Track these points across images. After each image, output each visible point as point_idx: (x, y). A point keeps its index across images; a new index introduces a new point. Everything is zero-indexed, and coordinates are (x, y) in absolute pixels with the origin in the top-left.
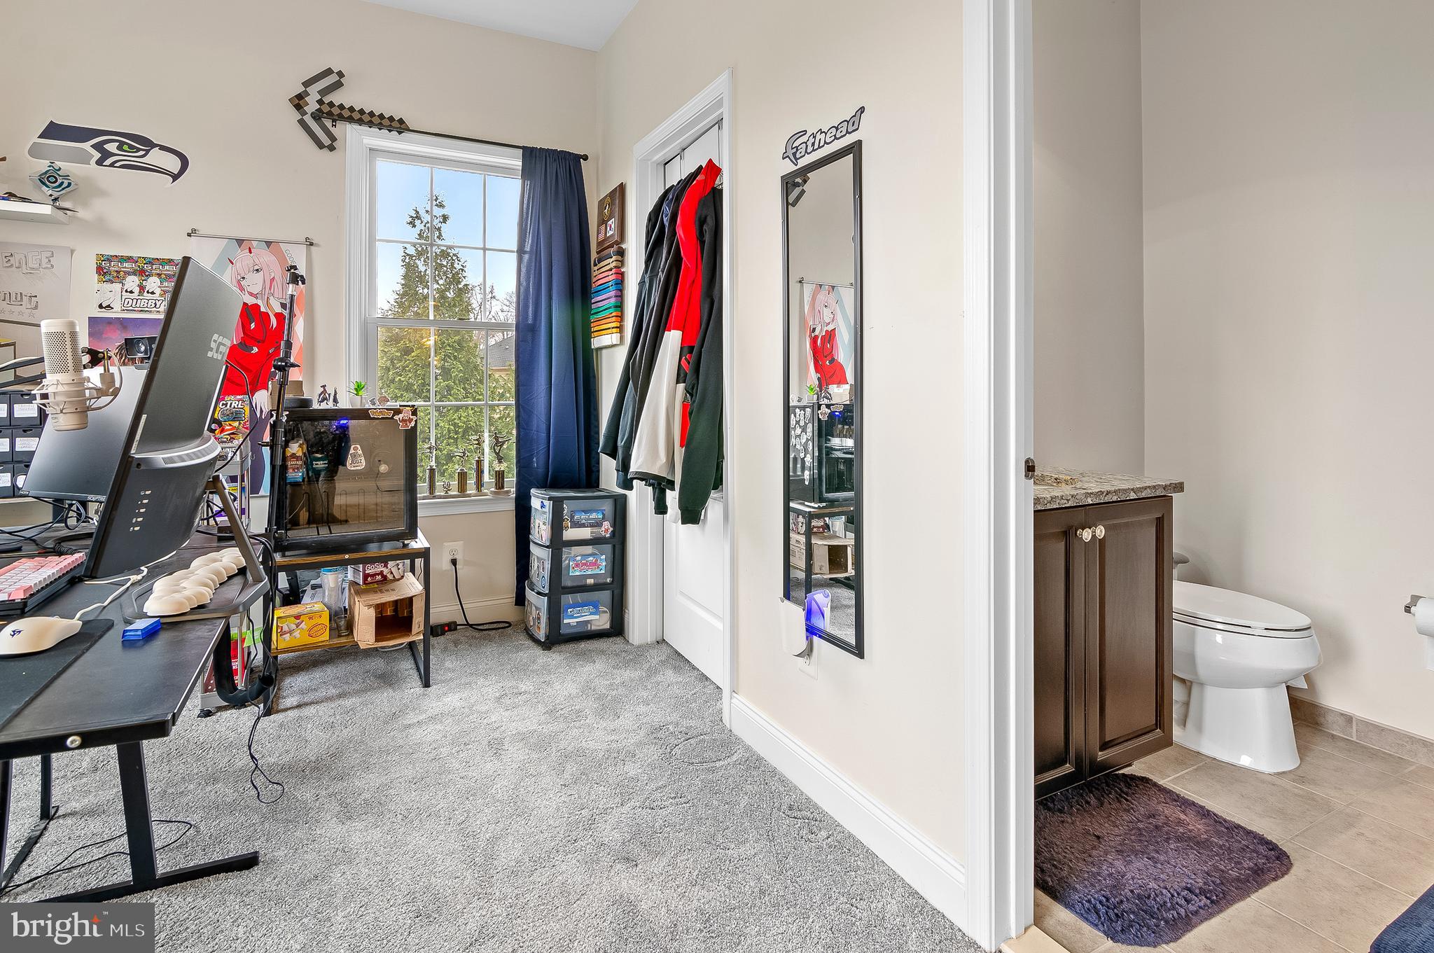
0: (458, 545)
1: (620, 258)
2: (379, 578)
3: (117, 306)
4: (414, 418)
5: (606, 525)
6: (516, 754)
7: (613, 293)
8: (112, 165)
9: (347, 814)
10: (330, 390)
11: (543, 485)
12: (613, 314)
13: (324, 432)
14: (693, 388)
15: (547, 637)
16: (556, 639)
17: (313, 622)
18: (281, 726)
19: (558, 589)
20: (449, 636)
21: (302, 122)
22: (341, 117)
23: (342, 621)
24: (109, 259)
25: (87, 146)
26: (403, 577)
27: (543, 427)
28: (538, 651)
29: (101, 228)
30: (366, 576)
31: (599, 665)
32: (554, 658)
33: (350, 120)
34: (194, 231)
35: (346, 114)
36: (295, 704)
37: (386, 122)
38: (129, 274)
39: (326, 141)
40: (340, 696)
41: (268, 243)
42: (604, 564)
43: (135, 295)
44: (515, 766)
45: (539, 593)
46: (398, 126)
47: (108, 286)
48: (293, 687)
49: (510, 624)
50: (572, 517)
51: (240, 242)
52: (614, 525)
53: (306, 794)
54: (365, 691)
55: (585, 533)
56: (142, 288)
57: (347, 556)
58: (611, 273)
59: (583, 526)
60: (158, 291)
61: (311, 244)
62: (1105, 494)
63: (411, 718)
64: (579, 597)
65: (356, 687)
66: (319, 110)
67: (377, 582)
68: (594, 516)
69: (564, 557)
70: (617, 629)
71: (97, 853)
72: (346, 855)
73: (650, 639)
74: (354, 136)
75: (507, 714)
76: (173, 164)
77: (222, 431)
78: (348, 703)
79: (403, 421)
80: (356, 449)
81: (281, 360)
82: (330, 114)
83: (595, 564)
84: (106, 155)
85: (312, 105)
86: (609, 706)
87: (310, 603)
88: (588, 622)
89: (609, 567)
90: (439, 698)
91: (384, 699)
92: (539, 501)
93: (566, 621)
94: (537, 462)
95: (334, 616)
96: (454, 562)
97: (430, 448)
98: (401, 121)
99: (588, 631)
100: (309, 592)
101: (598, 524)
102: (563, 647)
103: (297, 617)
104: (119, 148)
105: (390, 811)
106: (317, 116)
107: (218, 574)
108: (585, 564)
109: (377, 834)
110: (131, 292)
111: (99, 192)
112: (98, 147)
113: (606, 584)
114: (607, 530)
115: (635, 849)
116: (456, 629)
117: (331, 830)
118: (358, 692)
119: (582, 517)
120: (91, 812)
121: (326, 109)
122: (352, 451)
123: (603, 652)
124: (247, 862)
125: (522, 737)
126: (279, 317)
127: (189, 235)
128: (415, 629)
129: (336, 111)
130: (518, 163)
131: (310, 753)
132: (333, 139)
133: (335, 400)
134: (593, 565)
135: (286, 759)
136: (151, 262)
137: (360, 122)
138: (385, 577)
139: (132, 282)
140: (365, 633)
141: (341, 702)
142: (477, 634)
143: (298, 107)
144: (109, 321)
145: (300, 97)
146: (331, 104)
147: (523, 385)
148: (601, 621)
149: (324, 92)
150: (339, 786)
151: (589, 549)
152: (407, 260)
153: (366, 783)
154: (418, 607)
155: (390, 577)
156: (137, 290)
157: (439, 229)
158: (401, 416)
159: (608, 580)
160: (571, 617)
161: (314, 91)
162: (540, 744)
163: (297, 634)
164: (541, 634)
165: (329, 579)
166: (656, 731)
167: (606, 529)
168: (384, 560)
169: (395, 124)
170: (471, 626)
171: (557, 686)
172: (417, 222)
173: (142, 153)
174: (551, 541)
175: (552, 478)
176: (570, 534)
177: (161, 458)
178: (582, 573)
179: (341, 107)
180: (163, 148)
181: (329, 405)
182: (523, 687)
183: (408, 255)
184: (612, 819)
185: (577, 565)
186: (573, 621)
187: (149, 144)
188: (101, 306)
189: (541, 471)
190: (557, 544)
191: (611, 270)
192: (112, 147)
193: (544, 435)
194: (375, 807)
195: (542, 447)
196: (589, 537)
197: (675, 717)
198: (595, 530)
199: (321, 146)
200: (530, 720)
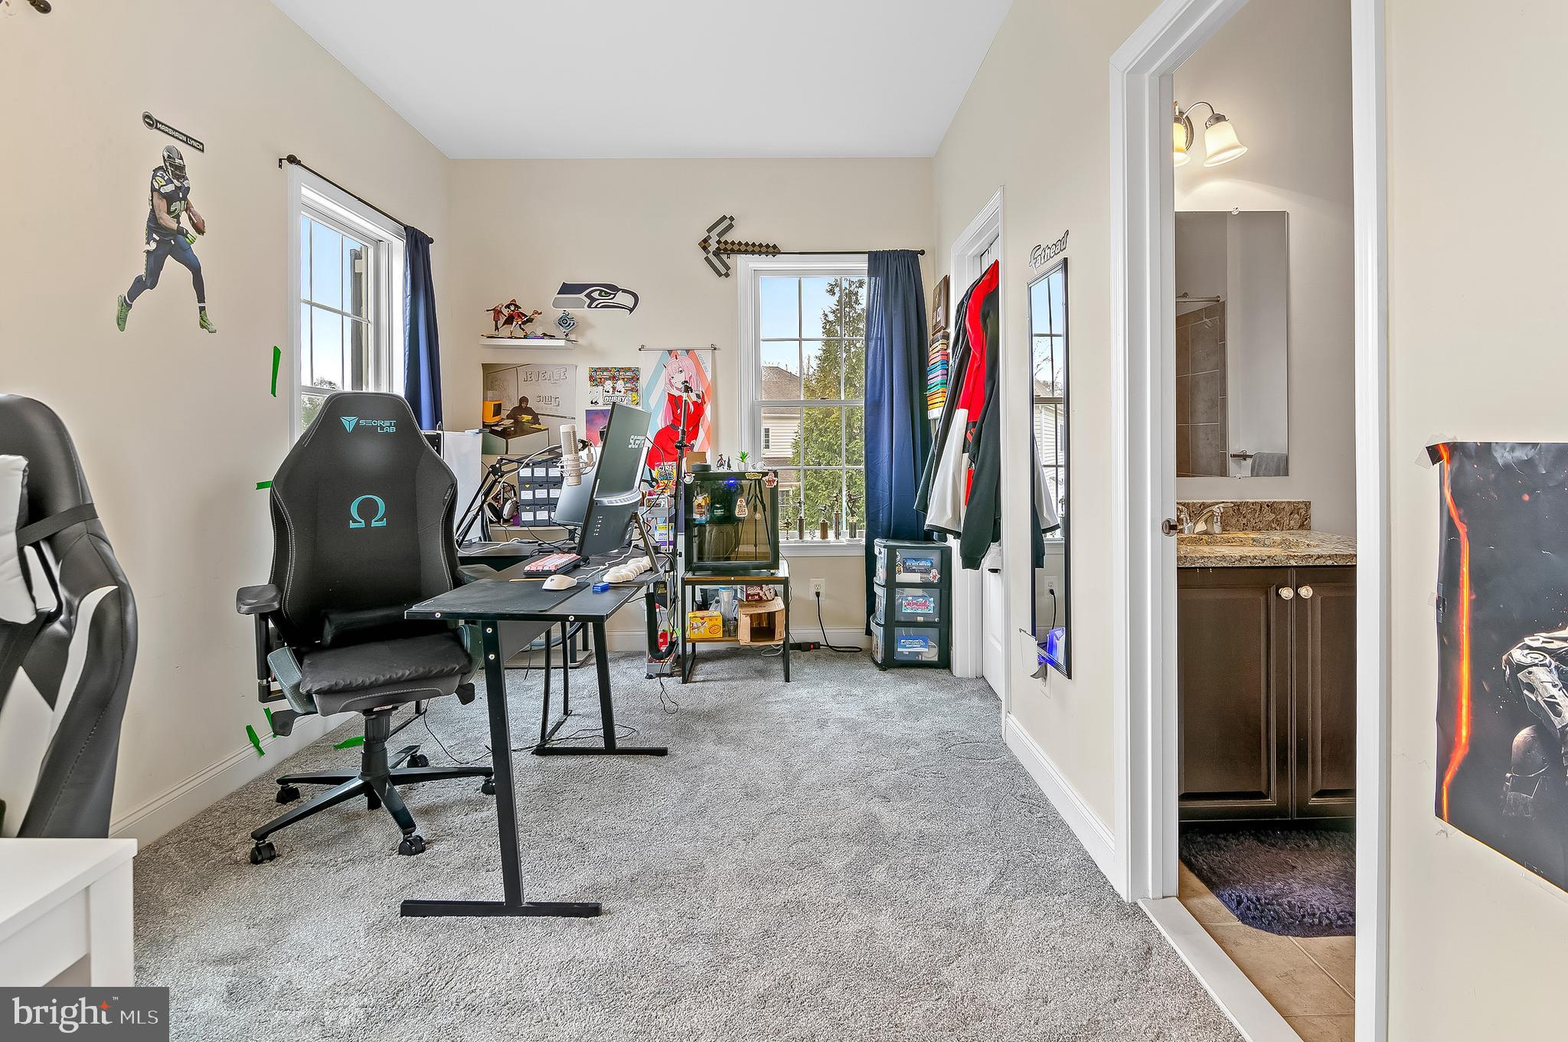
0: (822, 581)
1: (945, 341)
2: (757, 597)
3: (601, 402)
4: (776, 479)
5: (934, 572)
6: (833, 729)
7: (939, 373)
8: (596, 307)
9: (719, 740)
10: (725, 458)
11: (887, 536)
12: (940, 391)
13: (717, 489)
14: (974, 457)
15: (883, 660)
16: (891, 663)
17: (713, 623)
18: (691, 690)
19: (892, 623)
20: (813, 652)
21: (707, 259)
22: (733, 251)
23: (730, 627)
24: (596, 370)
25: (582, 296)
26: (773, 599)
27: (887, 487)
28: (876, 670)
29: (591, 350)
30: (748, 595)
31: (921, 686)
32: (887, 677)
33: (739, 252)
34: (643, 346)
35: (736, 247)
36: (702, 679)
37: (764, 249)
38: (606, 379)
39: (723, 270)
40: (730, 679)
41: (688, 351)
42: (932, 605)
43: (610, 394)
44: (830, 736)
45: (877, 624)
46: (772, 250)
47: (595, 388)
48: (703, 670)
49: (861, 650)
50: (904, 563)
51: (670, 352)
52: (941, 573)
53: (699, 727)
54: (747, 678)
55: (916, 578)
56: (614, 388)
57: (733, 578)
58: (938, 354)
59: (914, 571)
60: (623, 390)
61: (715, 349)
62: (1315, 558)
63: (772, 699)
64: (912, 630)
65: (741, 675)
66: (718, 249)
67: (756, 601)
68: (923, 563)
69: (897, 596)
70: (944, 662)
71: (588, 734)
72: (714, 759)
73: (971, 674)
74: (743, 264)
75: (837, 706)
76: (629, 301)
77: (658, 487)
78: (734, 684)
79: (769, 481)
80: (741, 501)
81: (679, 442)
82: (725, 250)
83: (924, 604)
84: (593, 300)
85: (713, 246)
86: (913, 712)
87: (714, 611)
88: (918, 653)
89: (937, 608)
90: (793, 689)
91: (757, 685)
92: (880, 547)
93: (899, 650)
94: (883, 516)
95: (725, 622)
96: (818, 594)
97: (800, 503)
98: (775, 247)
99: (918, 661)
100: (714, 605)
101: (927, 571)
102: (896, 670)
103: (702, 618)
104: (600, 295)
105: (745, 744)
106: (717, 253)
107: (639, 568)
108: (916, 604)
109: (734, 754)
110: (608, 392)
111: (589, 326)
112: (588, 296)
113: (935, 622)
114: (934, 577)
115: (894, 792)
116: (819, 648)
117: (709, 747)
118: (742, 679)
119: (914, 564)
120: (587, 716)
121: (722, 246)
122: (739, 503)
123: (927, 678)
124: (662, 752)
125: (842, 721)
126: (695, 403)
127: (640, 350)
128: (777, 636)
129: (729, 247)
130: (865, 266)
131: (706, 706)
132: (728, 268)
133: (729, 466)
134: (923, 606)
135: (690, 708)
136: (619, 370)
137: (746, 252)
138: (761, 598)
139: (608, 384)
140: (744, 636)
141: (730, 682)
142: (834, 654)
143: (705, 248)
144: (597, 412)
145: (705, 241)
146: (726, 242)
147: (871, 452)
148: (931, 654)
149: (720, 235)
150: (719, 726)
151: (919, 592)
152: (828, 327)
153: (735, 728)
154: (780, 621)
155: (765, 598)
156: (611, 390)
157: (856, 294)
158: (767, 478)
159: (936, 620)
160: (905, 647)
161: (714, 235)
162: (852, 726)
163: (702, 629)
164: (879, 658)
165: (725, 595)
166: (941, 735)
167: (934, 575)
168: (760, 584)
169: (771, 250)
170: (831, 647)
171: (880, 695)
172: (837, 290)
173: (612, 296)
174: (886, 581)
175: (894, 530)
176: (902, 577)
177: (608, 501)
178: (913, 611)
179: (733, 243)
180: (624, 291)
181: (724, 470)
182: (854, 691)
183: (829, 321)
184: (884, 776)
185: (908, 604)
186: (905, 651)
187: (615, 289)
188: (592, 403)
189: (885, 524)
190: (891, 585)
191: (938, 352)
192: (595, 295)
193: (887, 494)
194: (737, 742)
195: (886, 504)
196: (920, 582)
197: (964, 728)
198: (924, 575)
199: (720, 274)
200: (853, 711)
